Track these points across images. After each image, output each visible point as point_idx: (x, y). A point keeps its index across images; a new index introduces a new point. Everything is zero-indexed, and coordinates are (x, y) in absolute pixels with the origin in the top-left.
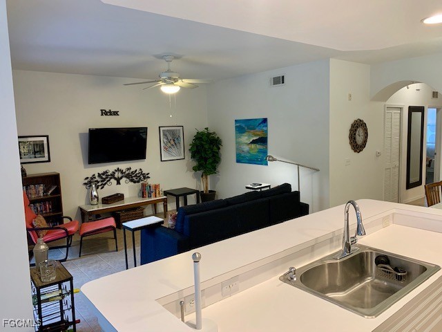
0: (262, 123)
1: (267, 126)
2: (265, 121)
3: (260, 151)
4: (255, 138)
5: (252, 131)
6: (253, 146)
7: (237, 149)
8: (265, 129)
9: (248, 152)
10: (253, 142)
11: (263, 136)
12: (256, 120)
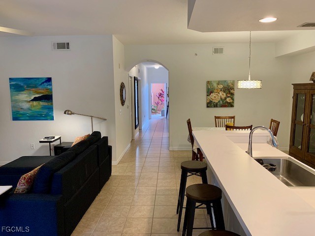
0: (46, 81)
1: (51, 85)
2: (49, 80)
3: (44, 108)
4: (37, 96)
5: (34, 89)
6: (35, 103)
7: (13, 107)
8: (49, 87)
9: (29, 109)
10: (35, 99)
11: (47, 93)
12: (38, 78)
